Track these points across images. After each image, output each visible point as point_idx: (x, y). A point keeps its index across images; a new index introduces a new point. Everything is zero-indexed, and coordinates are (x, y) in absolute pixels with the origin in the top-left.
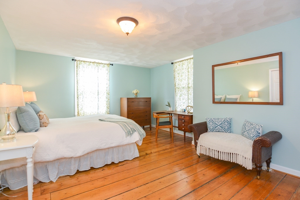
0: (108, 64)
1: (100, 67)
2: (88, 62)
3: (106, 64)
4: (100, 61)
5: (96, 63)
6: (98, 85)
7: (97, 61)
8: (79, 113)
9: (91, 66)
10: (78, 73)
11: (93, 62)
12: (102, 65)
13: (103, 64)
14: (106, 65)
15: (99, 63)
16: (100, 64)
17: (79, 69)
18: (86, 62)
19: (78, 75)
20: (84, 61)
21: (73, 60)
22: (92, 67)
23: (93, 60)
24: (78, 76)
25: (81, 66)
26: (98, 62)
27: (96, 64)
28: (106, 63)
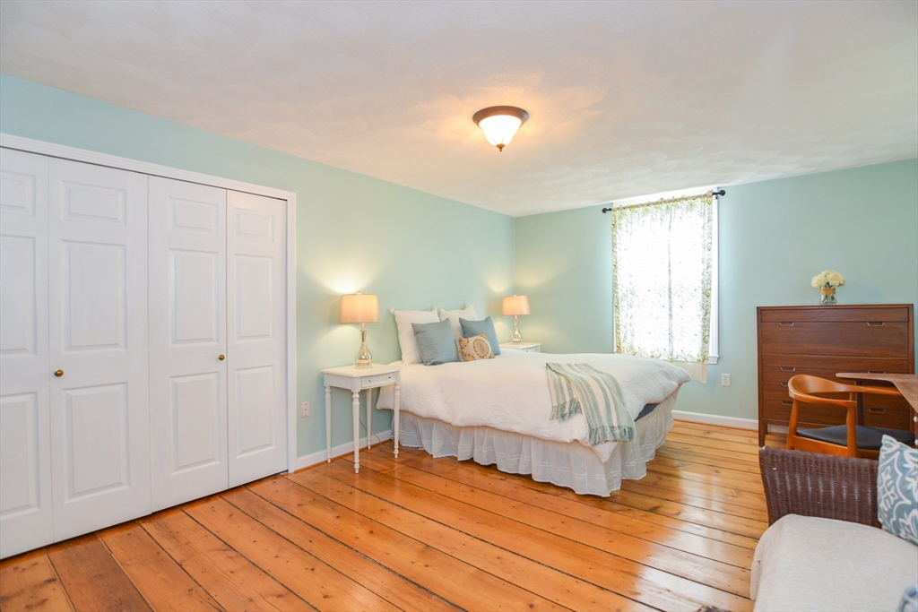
0: (705, 195)
1: (679, 211)
2: (642, 205)
3: (698, 197)
4: (678, 194)
5: (665, 202)
6: (668, 268)
7: (667, 195)
8: (621, 346)
9: (650, 215)
10: (618, 241)
11: (656, 200)
12: (685, 202)
13: (686, 199)
14: (699, 200)
15: (676, 200)
16: (679, 203)
17: (618, 231)
18: (636, 206)
19: (618, 246)
20: (631, 207)
21: (604, 211)
22: (654, 216)
23: (655, 197)
24: (618, 250)
25: (624, 222)
26: (671, 198)
27: (664, 206)
28: (697, 194)
